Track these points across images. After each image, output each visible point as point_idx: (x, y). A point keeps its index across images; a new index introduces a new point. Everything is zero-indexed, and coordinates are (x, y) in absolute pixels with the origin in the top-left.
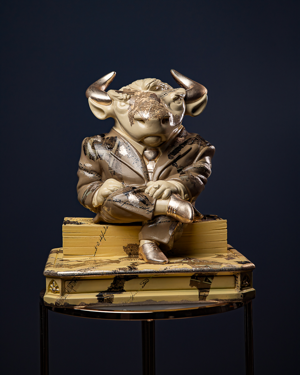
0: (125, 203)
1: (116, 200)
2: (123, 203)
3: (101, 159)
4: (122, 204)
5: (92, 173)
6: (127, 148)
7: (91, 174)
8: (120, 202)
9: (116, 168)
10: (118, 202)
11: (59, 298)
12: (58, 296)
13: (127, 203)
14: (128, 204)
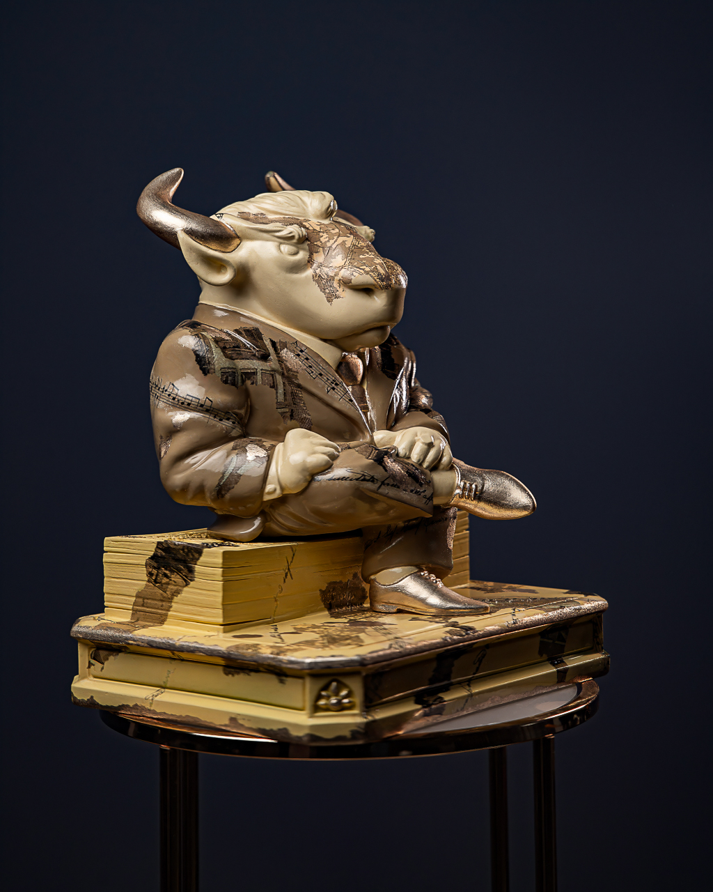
0: (383, 483)
1: (362, 478)
2: (380, 483)
3: (252, 383)
4: (377, 485)
5: (228, 419)
6: (298, 355)
7: (227, 421)
8: (373, 481)
9: (294, 404)
10: (368, 481)
11: (360, 720)
12: (354, 715)
13: (386, 482)
14: (388, 484)
